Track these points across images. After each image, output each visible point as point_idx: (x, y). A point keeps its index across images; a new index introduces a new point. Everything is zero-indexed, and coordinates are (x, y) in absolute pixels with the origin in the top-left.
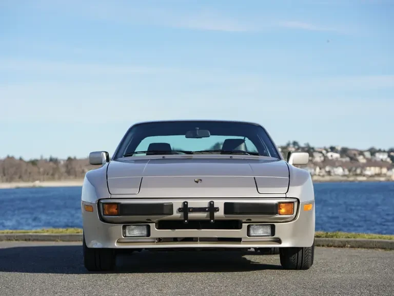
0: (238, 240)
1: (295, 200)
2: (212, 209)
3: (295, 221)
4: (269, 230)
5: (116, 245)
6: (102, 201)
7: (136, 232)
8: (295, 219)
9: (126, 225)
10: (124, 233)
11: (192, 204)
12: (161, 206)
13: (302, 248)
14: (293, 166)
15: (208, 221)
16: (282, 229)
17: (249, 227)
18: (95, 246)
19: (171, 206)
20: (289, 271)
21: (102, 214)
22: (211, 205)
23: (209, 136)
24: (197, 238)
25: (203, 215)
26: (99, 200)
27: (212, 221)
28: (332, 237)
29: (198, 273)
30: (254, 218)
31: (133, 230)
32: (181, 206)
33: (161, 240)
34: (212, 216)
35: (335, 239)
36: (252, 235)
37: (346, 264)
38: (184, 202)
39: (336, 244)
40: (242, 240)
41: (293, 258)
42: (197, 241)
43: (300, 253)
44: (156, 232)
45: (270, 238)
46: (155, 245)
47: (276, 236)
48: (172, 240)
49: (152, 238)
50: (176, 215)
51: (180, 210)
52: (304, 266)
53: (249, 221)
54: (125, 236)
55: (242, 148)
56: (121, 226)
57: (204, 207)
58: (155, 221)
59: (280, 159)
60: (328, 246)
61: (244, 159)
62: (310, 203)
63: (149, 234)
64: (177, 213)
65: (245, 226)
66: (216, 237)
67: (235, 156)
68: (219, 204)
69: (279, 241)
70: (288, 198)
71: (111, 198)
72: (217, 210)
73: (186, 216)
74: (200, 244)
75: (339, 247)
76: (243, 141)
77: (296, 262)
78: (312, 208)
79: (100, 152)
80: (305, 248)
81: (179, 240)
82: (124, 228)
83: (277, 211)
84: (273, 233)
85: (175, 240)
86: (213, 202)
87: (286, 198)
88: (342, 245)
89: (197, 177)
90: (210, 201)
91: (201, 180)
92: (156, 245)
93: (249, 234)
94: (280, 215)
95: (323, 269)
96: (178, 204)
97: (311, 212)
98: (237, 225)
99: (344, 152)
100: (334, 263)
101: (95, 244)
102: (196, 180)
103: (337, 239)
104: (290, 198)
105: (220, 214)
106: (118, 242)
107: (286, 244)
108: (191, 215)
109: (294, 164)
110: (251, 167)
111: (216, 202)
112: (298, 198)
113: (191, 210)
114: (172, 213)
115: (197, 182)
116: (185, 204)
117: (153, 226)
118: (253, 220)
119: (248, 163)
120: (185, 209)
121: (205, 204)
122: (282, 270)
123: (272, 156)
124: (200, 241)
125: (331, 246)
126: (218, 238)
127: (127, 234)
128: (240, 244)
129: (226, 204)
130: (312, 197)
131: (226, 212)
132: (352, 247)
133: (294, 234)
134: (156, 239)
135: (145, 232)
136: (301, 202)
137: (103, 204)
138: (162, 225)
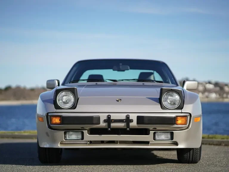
0: (147, 143)
1: (188, 114)
2: (128, 120)
3: (188, 129)
4: (169, 136)
5: (59, 146)
6: (49, 114)
7: (73, 136)
8: (188, 128)
9: (66, 131)
10: (65, 137)
11: (114, 117)
12: (91, 118)
13: (193, 149)
14: (187, 90)
15: (125, 129)
16: (178, 135)
17: (154, 134)
18: (45, 146)
19: (98, 118)
20: (183, 164)
21: (50, 124)
22: (128, 117)
23: (128, 70)
24: (118, 141)
25: (122, 125)
26: (48, 113)
27: (128, 129)
28: (212, 138)
29: (118, 166)
30: (159, 127)
31: (71, 135)
32: (106, 118)
33: (92, 142)
34: (128, 125)
35: (214, 139)
36: (157, 139)
37: (223, 159)
38: (108, 115)
39: (215, 143)
40: (150, 143)
41: (186, 156)
42: (117, 143)
43: (191, 152)
44: (88, 137)
45: (170, 142)
46: (87, 146)
47: (174, 140)
48: (100, 142)
49: (85, 141)
50: (102, 124)
51: (105, 121)
52: (194, 161)
53: (155, 129)
54: (66, 140)
55: (152, 78)
56: (63, 132)
57: (122, 119)
58: (87, 129)
59: (177, 85)
60: (209, 144)
61: (153, 85)
62: (199, 116)
63: (83, 138)
64: (103, 123)
65: (152, 132)
66: (131, 140)
67: (146, 83)
68: (133, 117)
69: (176, 144)
70: (183, 113)
71: (56, 112)
72: (132, 121)
73: (109, 125)
74: (119, 145)
75: (217, 145)
76: (152, 73)
77: (188, 158)
78: (200, 120)
79: (54, 80)
80: (195, 148)
81: (105, 142)
82: (65, 133)
83: (175, 122)
84: (172, 138)
85: (102, 142)
86: (129, 115)
87: (182, 113)
88: (219, 144)
89: (118, 98)
90: (126, 115)
91: (121, 100)
92: (89, 146)
93: (154, 139)
94: (177, 125)
95: (208, 163)
96: (103, 117)
97: (199, 122)
98: (146, 132)
99: (216, 84)
100: (215, 158)
101: (45, 145)
102: (117, 100)
103: (215, 140)
104: (185, 113)
105: (134, 124)
106: (61, 144)
107: (181, 146)
108: (113, 125)
109: (187, 89)
110: (157, 91)
111: (131, 116)
112: (190, 113)
113: (113, 121)
114: (99, 123)
115: (118, 101)
116: (109, 117)
117: (86, 132)
118: (158, 129)
119: (155, 88)
120: (109, 120)
121: (123, 117)
122: (178, 164)
123: (172, 83)
124: (120, 143)
125: (211, 144)
126: (133, 141)
127: (67, 138)
128: (148, 146)
129: (138, 117)
130: (200, 112)
131: (138, 123)
132: (226, 145)
133: (187, 139)
134: (88, 141)
135: (80, 137)
136: (192, 116)
137: (51, 116)
138: (93, 132)
